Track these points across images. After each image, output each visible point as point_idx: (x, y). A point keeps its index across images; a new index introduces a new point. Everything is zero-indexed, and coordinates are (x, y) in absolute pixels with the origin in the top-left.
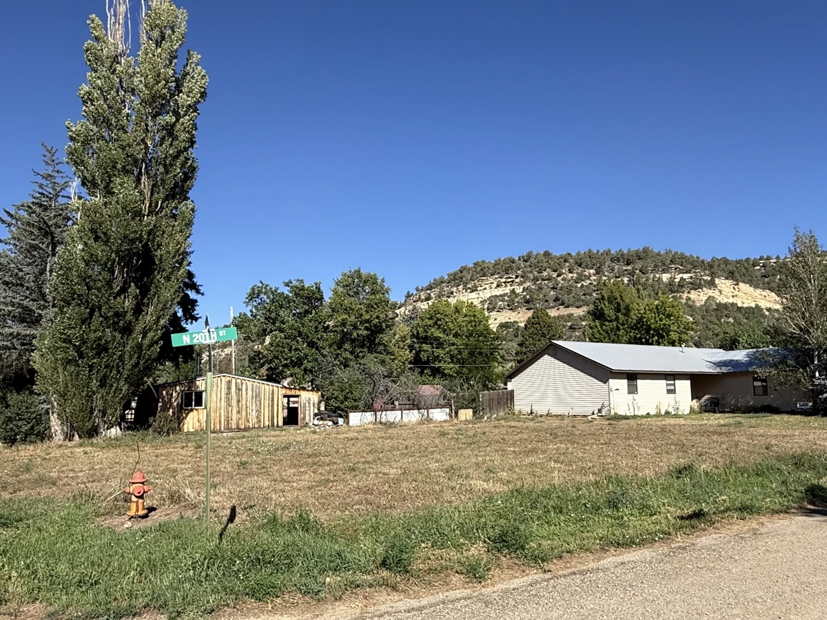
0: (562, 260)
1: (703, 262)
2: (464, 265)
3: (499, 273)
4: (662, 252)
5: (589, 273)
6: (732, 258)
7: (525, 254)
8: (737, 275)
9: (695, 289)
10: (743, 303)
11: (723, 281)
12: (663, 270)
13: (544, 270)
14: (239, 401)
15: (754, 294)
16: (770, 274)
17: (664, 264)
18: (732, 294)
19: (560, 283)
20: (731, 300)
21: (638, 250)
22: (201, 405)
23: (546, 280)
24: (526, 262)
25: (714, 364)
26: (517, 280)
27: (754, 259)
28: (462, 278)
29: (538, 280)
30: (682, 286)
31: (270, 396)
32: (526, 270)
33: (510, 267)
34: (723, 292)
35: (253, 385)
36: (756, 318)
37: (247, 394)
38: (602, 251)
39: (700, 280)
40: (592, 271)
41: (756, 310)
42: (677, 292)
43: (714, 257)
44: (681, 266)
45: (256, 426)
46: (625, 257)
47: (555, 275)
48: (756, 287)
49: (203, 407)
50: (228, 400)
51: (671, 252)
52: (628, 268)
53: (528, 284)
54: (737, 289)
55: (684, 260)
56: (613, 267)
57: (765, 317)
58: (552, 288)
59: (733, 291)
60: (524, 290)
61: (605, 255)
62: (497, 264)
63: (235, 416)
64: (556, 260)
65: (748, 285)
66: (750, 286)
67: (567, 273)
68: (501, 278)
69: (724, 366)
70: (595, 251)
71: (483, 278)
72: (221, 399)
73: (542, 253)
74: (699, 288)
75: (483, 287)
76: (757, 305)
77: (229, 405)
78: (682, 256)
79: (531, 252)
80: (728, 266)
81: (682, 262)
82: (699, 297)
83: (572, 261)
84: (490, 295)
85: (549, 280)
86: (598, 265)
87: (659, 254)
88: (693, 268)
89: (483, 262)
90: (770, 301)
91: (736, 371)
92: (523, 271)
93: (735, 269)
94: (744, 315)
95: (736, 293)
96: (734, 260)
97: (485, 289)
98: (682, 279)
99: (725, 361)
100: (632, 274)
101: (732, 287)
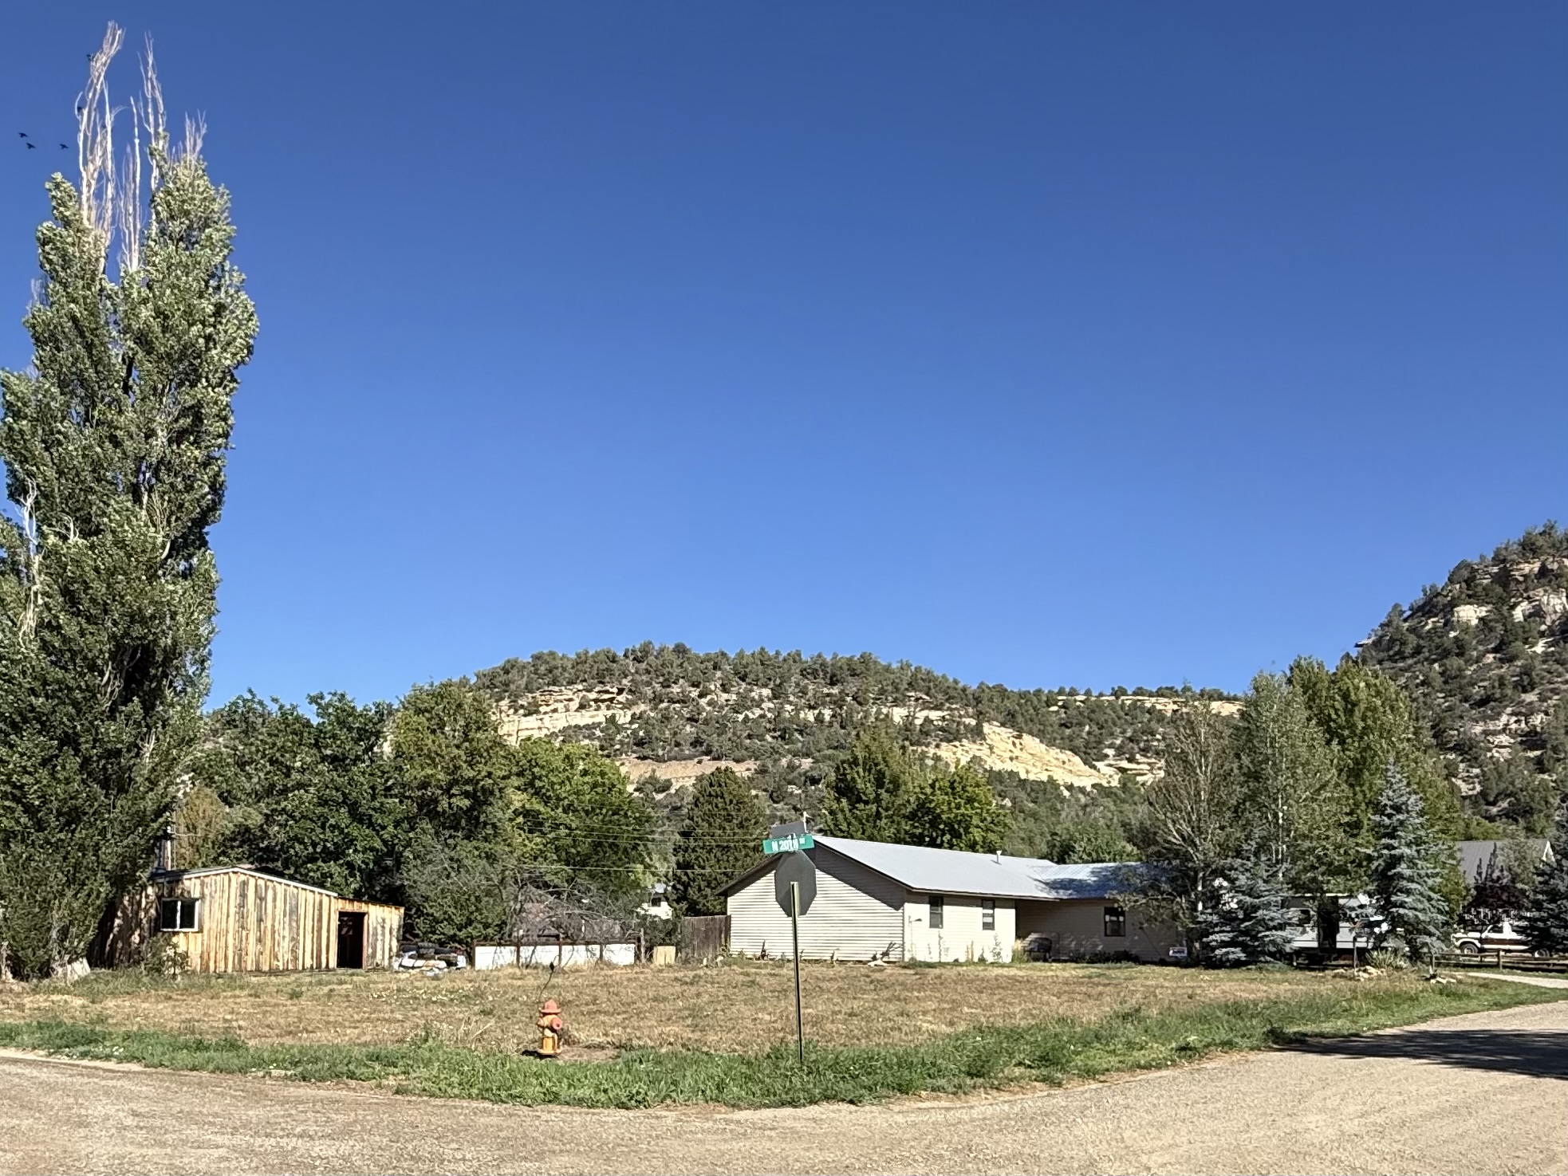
0: (710, 665)
1: (964, 690)
2: (512, 657)
3: (585, 681)
4: (895, 666)
5: (760, 696)
6: (1012, 687)
7: (638, 646)
8: (1020, 719)
9: (949, 741)
10: (1027, 772)
11: (997, 730)
12: (895, 700)
13: (675, 683)
14: (260, 920)
15: (1048, 758)
16: (1074, 721)
17: (897, 690)
18: (1010, 754)
19: (704, 710)
20: (1009, 766)
21: (853, 657)
22: (192, 926)
23: (678, 702)
24: (639, 662)
25: (1046, 884)
26: (622, 698)
27: (1050, 692)
28: (507, 685)
29: (662, 701)
30: (927, 734)
31: (316, 912)
32: (637, 677)
33: (607, 670)
34: (995, 750)
35: (285, 891)
36: (1049, 800)
37: (275, 907)
38: (784, 654)
39: (959, 723)
40: (766, 692)
41: (1049, 787)
42: (919, 743)
43: (982, 683)
44: (927, 694)
45: (290, 967)
46: (829, 670)
47: (695, 693)
48: (1051, 743)
49: (196, 929)
50: (242, 917)
51: (909, 666)
52: (832, 691)
53: (643, 707)
54: (1018, 746)
55: (932, 684)
56: (806, 687)
57: (1063, 800)
58: (688, 719)
59: (1013, 748)
60: (634, 718)
61: (791, 662)
62: (580, 661)
63: (252, 947)
64: (698, 665)
65: (1038, 740)
66: (1041, 741)
67: (720, 693)
68: (590, 691)
69: (1061, 888)
70: (772, 653)
71: (551, 688)
72: (228, 916)
73: (671, 647)
74: (955, 739)
75: (552, 707)
76: (1050, 777)
77: (243, 928)
78: (929, 678)
79: (650, 643)
80: (1006, 701)
81: (929, 688)
82: (955, 755)
83: (728, 667)
84: (566, 725)
85: (684, 702)
86: (778, 681)
87: (887, 669)
88: (947, 700)
89: (552, 654)
90: (1071, 771)
91: (1080, 897)
92: (632, 681)
93: (1017, 708)
94: (1029, 795)
95: (1017, 752)
96: (1016, 690)
97: (555, 711)
98: (927, 720)
99: (1062, 880)
100: (839, 703)
101: (1010, 741)
